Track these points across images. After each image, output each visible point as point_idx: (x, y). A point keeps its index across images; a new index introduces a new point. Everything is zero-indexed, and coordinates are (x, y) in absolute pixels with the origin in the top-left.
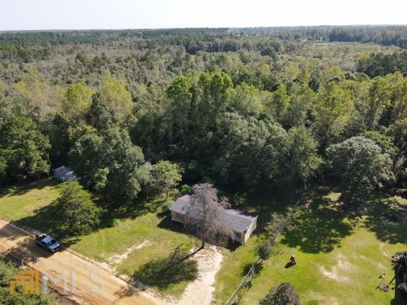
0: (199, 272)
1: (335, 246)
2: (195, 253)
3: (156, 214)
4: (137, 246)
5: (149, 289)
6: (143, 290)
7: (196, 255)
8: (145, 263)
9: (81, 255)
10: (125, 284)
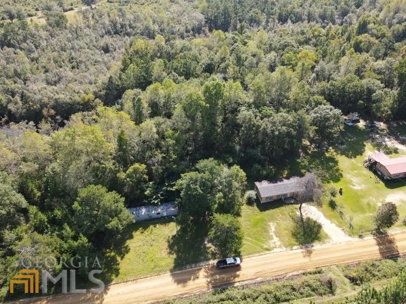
0: (318, 221)
1: (340, 172)
2: (301, 214)
3: (245, 205)
4: (271, 230)
5: (314, 244)
6: (313, 246)
7: (303, 214)
8: (291, 235)
9: (256, 255)
10: (301, 250)
